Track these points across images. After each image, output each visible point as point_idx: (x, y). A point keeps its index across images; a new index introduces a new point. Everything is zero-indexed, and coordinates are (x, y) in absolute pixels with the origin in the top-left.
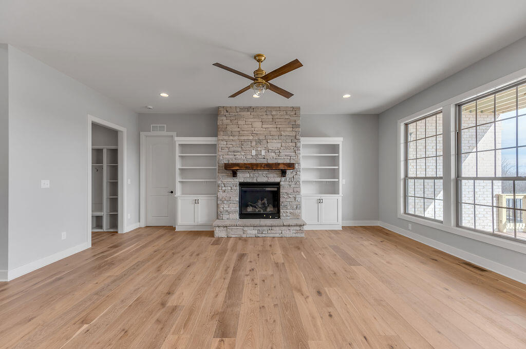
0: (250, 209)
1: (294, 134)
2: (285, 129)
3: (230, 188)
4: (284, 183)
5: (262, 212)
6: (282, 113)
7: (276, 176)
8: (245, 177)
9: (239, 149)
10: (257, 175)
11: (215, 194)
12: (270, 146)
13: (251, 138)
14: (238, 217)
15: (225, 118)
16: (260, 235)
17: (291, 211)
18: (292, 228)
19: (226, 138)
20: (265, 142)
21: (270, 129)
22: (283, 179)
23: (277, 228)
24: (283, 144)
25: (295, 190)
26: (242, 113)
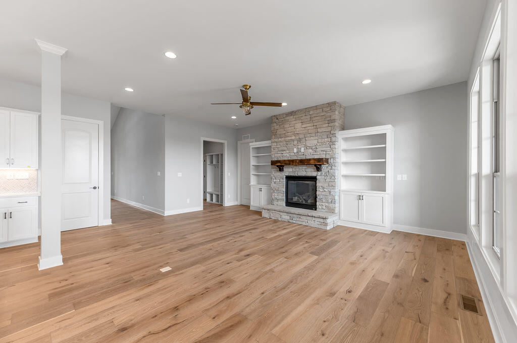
0: (295, 199)
1: (329, 129)
2: (321, 126)
3: (278, 180)
4: (320, 176)
5: (304, 203)
6: (318, 111)
7: (313, 170)
8: (289, 171)
9: (285, 148)
10: (298, 170)
11: (269, 185)
12: (309, 143)
13: (293, 138)
14: (284, 204)
15: (275, 124)
16: (290, 221)
17: (327, 204)
18: (317, 220)
19: (276, 140)
20: (304, 139)
21: (308, 128)
22: (319, 173)
23: (304, 217)
24: (320, 141)
25: (330, 185)
26: (287, 118)
